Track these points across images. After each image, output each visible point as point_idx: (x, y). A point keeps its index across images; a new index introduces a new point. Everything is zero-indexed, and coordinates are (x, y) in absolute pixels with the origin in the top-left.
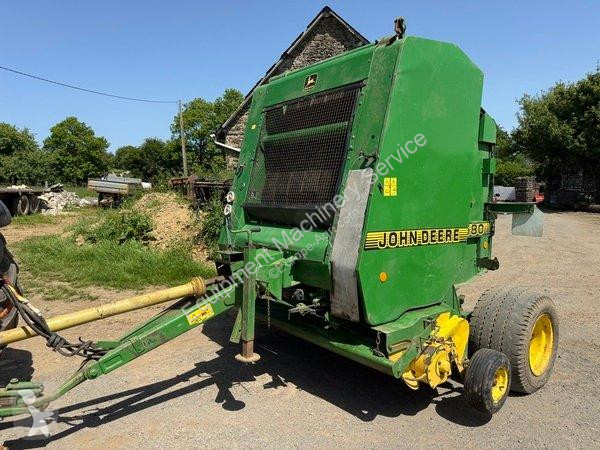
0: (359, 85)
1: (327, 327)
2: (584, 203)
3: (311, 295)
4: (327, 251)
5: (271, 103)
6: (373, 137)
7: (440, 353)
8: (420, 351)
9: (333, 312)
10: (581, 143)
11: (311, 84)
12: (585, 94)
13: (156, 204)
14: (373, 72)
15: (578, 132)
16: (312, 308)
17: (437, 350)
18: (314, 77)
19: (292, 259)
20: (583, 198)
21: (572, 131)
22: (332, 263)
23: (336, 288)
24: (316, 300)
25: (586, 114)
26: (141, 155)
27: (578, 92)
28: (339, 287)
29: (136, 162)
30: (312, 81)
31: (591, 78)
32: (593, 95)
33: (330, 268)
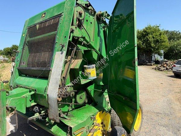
0: (60, 16)
1: (47, 124)
2: (146, 63)
3: (41, 109)
4: (45, 90)
5: (30, 25)
6: (65, 37)
7: (97, 131)
8: (88, 132)
9: (49, 118)
10: (144, 46)
11: (44, 17)
12: (145, 32)
13: (4, 67)
14: (66, 9)
15: (143, 43)
16: (41, 116)
17: (96, 130)
18: (45, 14)
19: (33, 93)
20: (145, 62)
21: (142, 43)
22: (47, 95)
23: (50, 106)
24: (43, 112)
25: (145, 38)
26: (11, 50)
27: (143, 32)
28: (51, 106)
29: (9, 52)
30: (44, 15)
31: (146, 28)
32: (147, 33)
33: (47, 98)
